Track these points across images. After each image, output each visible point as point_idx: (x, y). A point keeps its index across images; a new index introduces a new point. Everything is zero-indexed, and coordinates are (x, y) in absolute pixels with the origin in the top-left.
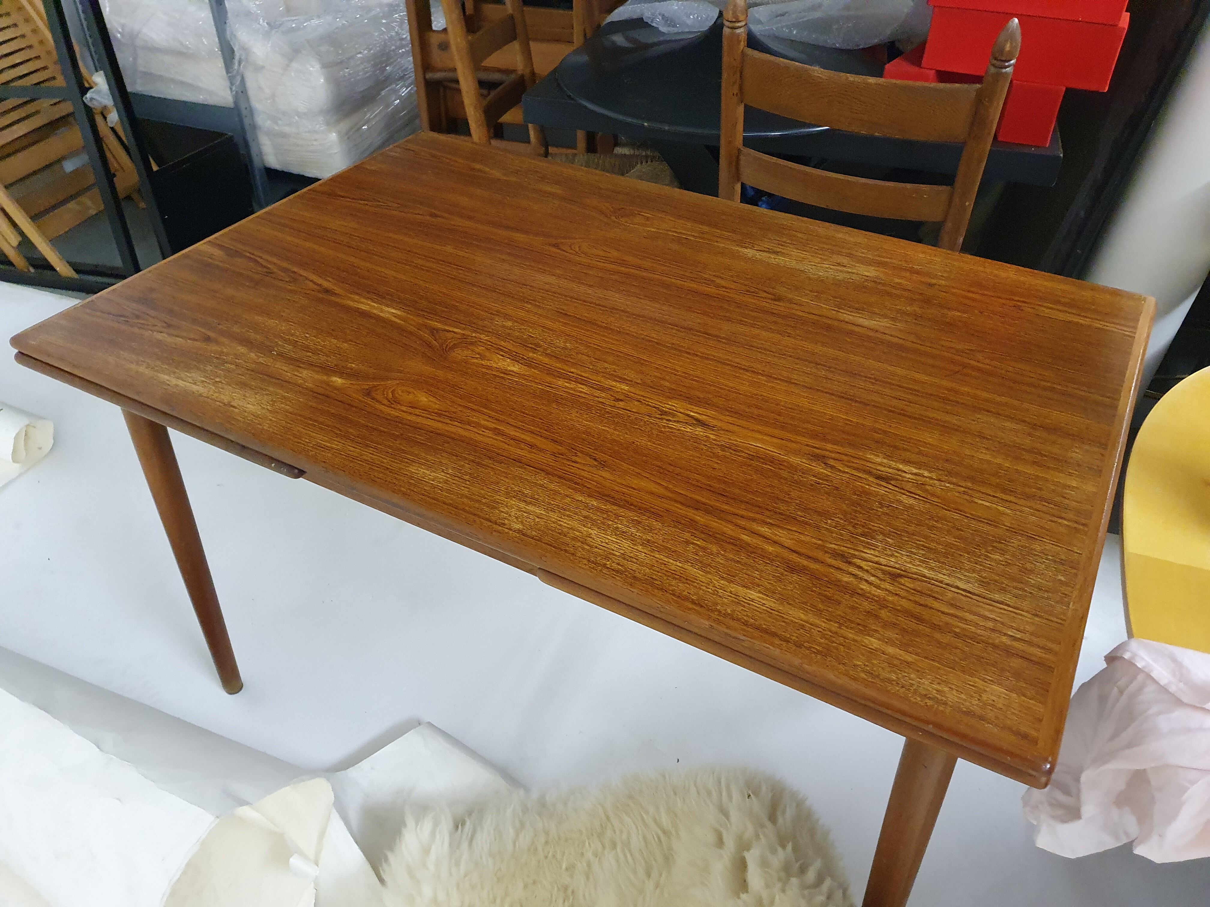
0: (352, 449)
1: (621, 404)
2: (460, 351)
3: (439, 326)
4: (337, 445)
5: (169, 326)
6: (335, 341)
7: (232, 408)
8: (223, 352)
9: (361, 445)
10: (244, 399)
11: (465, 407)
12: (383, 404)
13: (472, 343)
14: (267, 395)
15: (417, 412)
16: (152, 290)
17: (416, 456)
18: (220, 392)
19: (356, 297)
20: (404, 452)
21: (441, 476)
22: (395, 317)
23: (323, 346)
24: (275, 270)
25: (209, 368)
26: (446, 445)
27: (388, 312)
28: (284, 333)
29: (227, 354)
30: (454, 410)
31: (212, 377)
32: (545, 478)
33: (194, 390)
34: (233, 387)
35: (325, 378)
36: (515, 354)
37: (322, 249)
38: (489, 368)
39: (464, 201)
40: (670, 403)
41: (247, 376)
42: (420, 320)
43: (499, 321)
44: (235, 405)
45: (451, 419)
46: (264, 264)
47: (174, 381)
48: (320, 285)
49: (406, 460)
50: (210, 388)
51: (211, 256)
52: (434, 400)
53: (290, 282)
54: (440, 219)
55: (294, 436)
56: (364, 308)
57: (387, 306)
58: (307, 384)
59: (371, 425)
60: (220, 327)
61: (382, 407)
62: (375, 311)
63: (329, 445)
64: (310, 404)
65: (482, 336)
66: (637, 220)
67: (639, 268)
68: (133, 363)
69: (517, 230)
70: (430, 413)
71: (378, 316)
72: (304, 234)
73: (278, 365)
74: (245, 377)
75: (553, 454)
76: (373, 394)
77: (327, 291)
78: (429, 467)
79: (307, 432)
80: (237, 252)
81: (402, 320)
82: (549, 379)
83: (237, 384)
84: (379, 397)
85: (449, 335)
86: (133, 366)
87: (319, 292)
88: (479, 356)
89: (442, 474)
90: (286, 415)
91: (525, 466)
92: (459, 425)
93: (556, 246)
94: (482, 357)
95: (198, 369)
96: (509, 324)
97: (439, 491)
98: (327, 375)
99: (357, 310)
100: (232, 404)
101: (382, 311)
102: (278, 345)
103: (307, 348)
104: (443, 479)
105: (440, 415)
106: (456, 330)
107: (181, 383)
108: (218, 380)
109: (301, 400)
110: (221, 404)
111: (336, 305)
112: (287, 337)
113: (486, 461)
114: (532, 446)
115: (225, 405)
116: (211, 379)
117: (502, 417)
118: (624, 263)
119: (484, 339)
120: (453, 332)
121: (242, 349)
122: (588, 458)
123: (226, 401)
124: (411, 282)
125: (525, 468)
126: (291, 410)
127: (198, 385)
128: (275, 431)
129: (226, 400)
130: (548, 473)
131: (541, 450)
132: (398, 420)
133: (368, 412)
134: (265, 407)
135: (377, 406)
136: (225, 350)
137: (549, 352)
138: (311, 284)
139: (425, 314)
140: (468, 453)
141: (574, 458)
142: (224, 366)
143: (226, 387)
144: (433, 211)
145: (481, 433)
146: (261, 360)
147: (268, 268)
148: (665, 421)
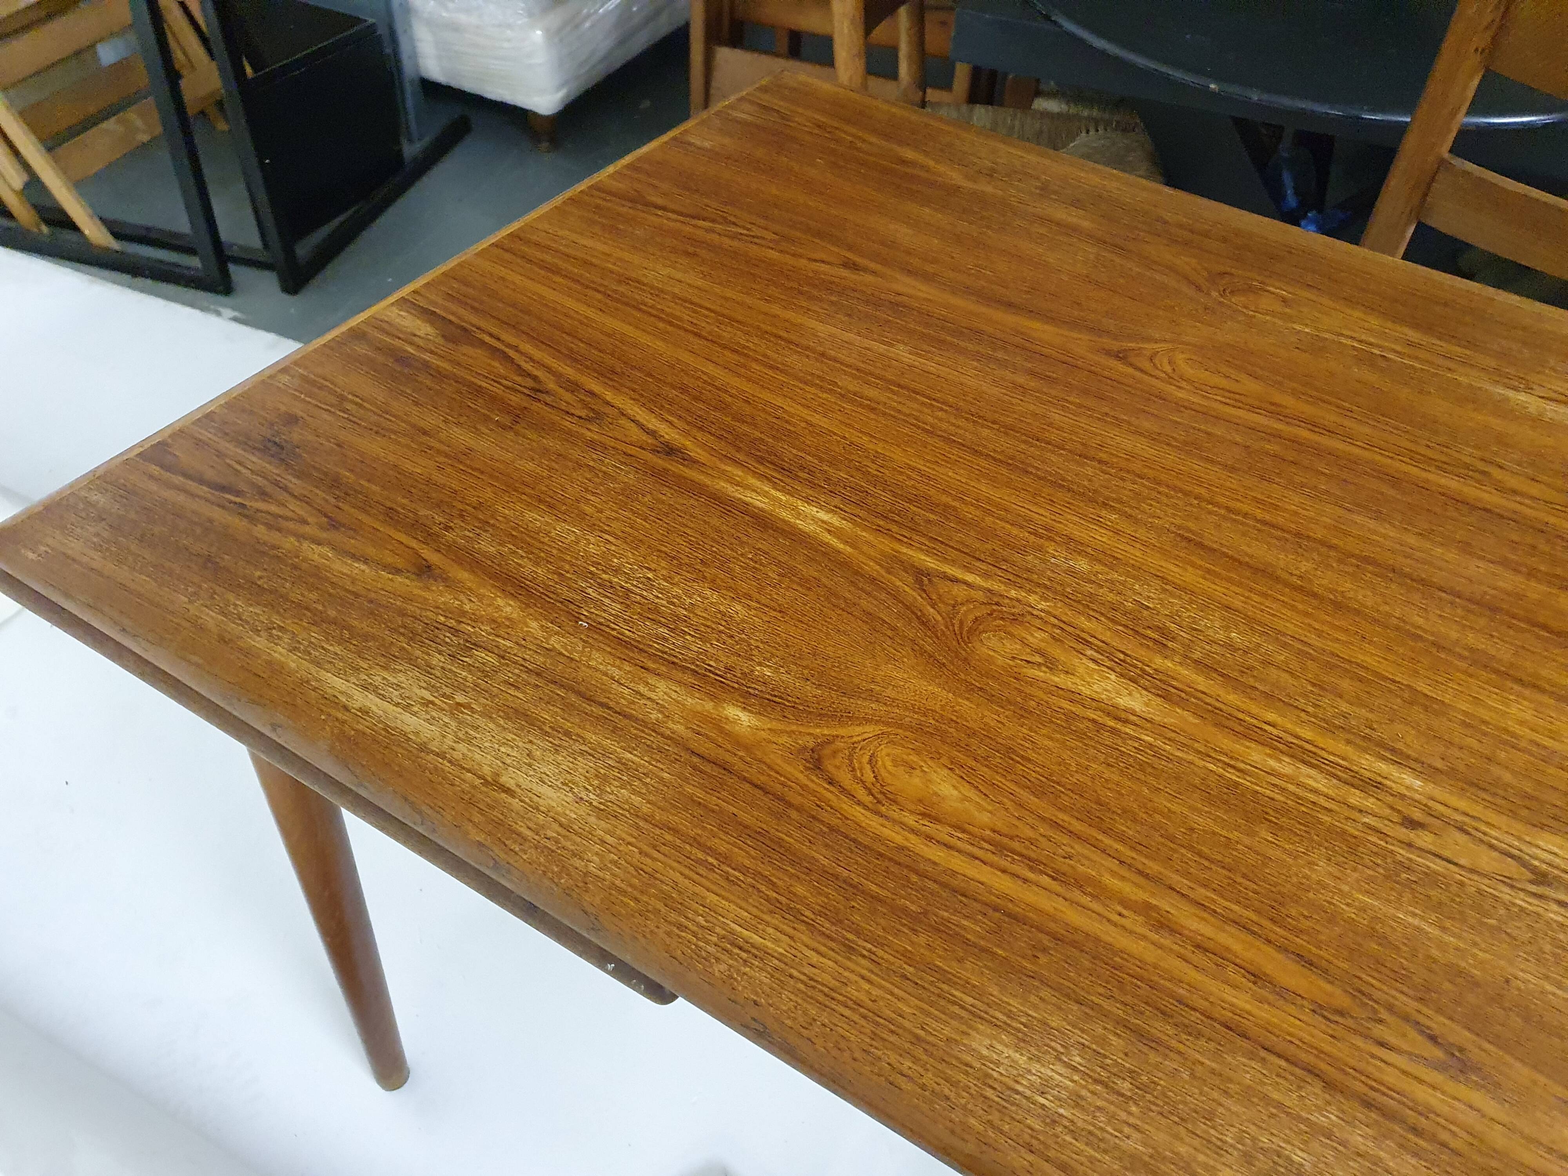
0: (815, 958)
1: (1424, 839)
2: (994, 642)
3: (930, 563)
4: (776, 941)
5: (334, 524)
6: (715, 597)
7: (504, 795)
8: (464, 613)
9: (833, 945)
10: (530, 765)
11: (1056, 825)
12: (859, 803)
13: (1015, 619)
14: (582, 753)
15: (942, 832)
16: (292, 420)
17: (979, 994)
18: (469, 740)
19: (738, 472)
20: (945, 977)
21: (1056, 1073)
22: (829, 531)
23: (691, 608)
24: (552, 386)
25: (437, 660)
26: (1043, 959)
27: (814, 518)
28: (595, 564)
29: (476, 620)
30: (1030, 833)
31: (448, 691)
32: (1328, 1103)
33: (408, 729)
34: (499, 725)
35: (709, 706)
36: (1122, 656)
37: (644, 339)
38: (1074, 696)
39: (903, 233)
40: (1541, 843)
41: (529, 690)
42: (886, 545)
43: (1057, 555)
44: (511, 784)
45: (1033, 864)
46: (527, 366)
47: (361, 699)
48: (653, 433)
49: (956, 1009)
50: (446, 725)
51: (410, 338)
52: (972, 794)
53: (588, 420)
54: (869, 278)
55: (666, 899)
56: (758, 503)
57: (807, 500)
58: (670, 725)
59: (846, 873)
60: (450, 536)
61: (858, 813)
62: (784, 514)
63: (756, 939)
64: (689, 789)
65: (1033, 599)
66: (1265, 302)
67: (1314, 425)
68: (257, 632)
69: (1032, 313)
70: (975, 839)
71: (793, 527)
72: (599, 296)
73: (597, 659)
74: (524, 693)
75: (1318, 1009)
76: (829, 765)
77: (670, 450)
78: (1022, 1041)
79: (698, 889)
80: (465, 330)
81: (846, 543)
82: (1226, 742)
83: (508, 718)
84: (845, 778)
85: (959, 591)
86: (260, 642)
87: (654, 451)
88: (1040, 660)
89: (1059, 1068)
90: (638, 828)
91: (1263, 1053)
92: (1055, 886)
93: (1121, 356)
94: (1051, 664)
95: (412, 661)
96: (1082, 565)
97: (1068, 1138)
98: (713, 697)
99: (746, 509)
100: (503, 779)
101: (798, 515)
102: (587, 599)
103: (652, 612)
104: (1066, 1088)
105: (1000, 849)
106: (970, 578)
107: (372, 702)
108: (460, 698)
109: (666, 775)
110: (478, 782)
111: (697, 490)
112: (604, 576)
113: (1160, 1028)
114: (1256, 976)
115: (486, 783)
116: (444, 695)
117: (1154, 867)
118: (1276, 411)
119: (1040, 607)
120: (965, 583)
121: (508, 608)
122: (1413, 1034)
123: (486, 770)
124: (844, 438)
125: (1263, 1059)
126: (646, 809)
127: (415, 714)
128: (618, 882)
129: (486, 764)
130: (1329, 1085)
131: (1283, 993)
132: (903, 859)
133: (832, 829)
134: (583, 795)
135: (846, 806)
136: (467, 607)
137: (1197, 655)
138: (635, 433)
139: (895, 528)
140: (1101, 990)
141: (1378, 1031)
142: (471, 657)
143: (481, 722)
144: (849, 255)
145: (1115, 918)
146: (555, 642)
147: (535, 378)
148: (1555, 907)
